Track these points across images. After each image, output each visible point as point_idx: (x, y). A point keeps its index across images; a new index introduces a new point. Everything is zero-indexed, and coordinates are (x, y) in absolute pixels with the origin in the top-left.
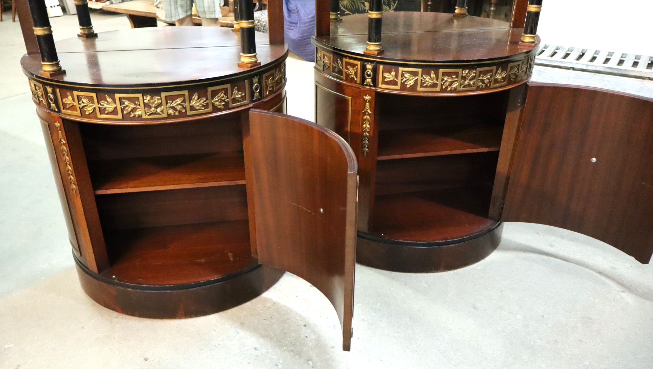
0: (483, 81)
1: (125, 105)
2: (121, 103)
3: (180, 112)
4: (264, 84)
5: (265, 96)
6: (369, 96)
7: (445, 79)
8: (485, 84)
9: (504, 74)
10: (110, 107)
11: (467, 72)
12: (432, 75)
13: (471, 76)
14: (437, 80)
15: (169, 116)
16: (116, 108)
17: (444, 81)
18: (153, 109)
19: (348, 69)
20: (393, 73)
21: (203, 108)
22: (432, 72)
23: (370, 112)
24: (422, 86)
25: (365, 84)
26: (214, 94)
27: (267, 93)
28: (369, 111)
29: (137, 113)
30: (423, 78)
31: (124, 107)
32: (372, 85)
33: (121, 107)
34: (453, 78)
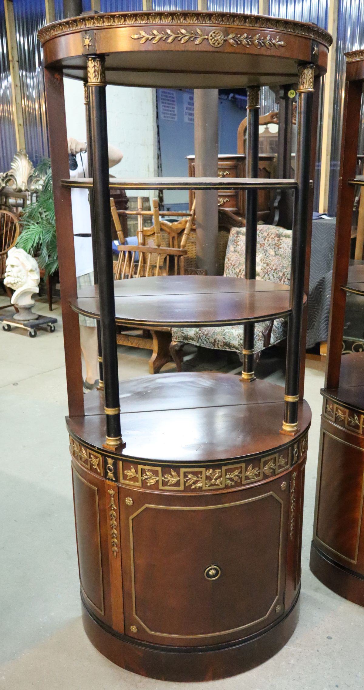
1: (188, 478)
2: (185, 476)
3: (236, 482)
4: (301, 447)
10: (174, 480)
15: (227, 487)
16: (179, 481)
18: (213, 480)
21: (255, 477)
26: (265, 463)
29: (199, 485)
31: (187, 480)
33: (184, 480)
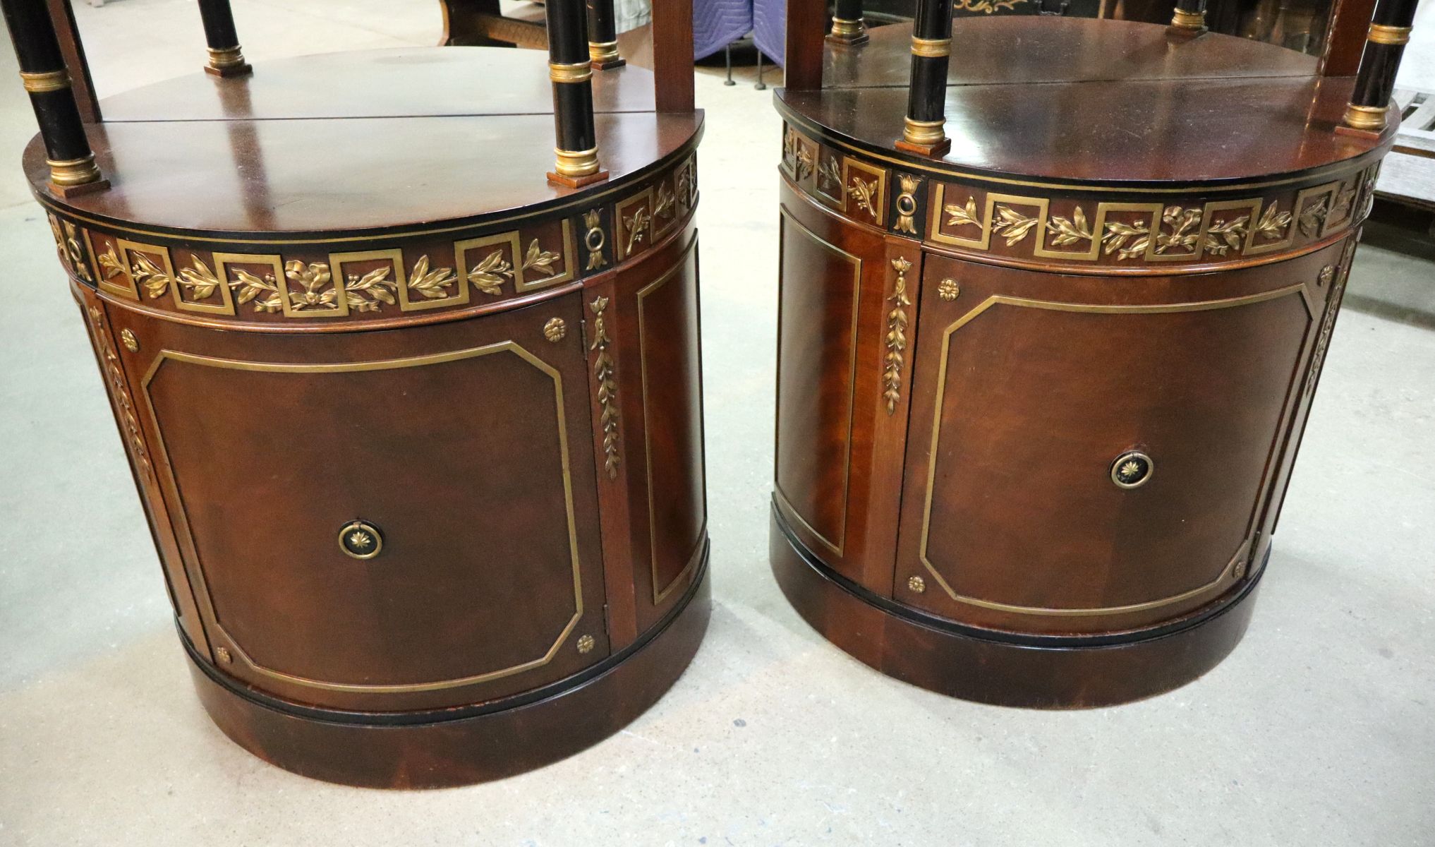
0: (1220, 238)
1: (238, 283)
2: (230, 277)
3: (381, 304)
4: (619, 227)
5: (620, 257)
6: (905, 259)
7: (1113, 228)
8: (1226, 244)
9: (1283, 217)
10: (205, 285)
11: (1175, 214)
12: (1077, 218)
13: (1186, 224)
14: (1091, 230)
15: (353, 314)
16: (217, 287)
17: (1110, 235)
18: (310, 293)
19: (854, 185)
20: (971, 206)
21: (445, 295)
22: (1078, 209)
23: (907, 303)
24: (1047, 245)
25: (896, 227)
26: (473, 258)
27: (629, 250)
28: (903, 298)
29: (271, 303)
30: (1052, 224)
31: (237, 286)
32: (915, 232)
33: (230, 287)
34: (1135, 228)
